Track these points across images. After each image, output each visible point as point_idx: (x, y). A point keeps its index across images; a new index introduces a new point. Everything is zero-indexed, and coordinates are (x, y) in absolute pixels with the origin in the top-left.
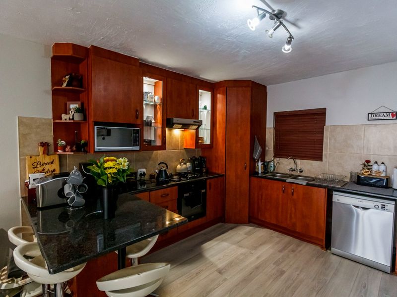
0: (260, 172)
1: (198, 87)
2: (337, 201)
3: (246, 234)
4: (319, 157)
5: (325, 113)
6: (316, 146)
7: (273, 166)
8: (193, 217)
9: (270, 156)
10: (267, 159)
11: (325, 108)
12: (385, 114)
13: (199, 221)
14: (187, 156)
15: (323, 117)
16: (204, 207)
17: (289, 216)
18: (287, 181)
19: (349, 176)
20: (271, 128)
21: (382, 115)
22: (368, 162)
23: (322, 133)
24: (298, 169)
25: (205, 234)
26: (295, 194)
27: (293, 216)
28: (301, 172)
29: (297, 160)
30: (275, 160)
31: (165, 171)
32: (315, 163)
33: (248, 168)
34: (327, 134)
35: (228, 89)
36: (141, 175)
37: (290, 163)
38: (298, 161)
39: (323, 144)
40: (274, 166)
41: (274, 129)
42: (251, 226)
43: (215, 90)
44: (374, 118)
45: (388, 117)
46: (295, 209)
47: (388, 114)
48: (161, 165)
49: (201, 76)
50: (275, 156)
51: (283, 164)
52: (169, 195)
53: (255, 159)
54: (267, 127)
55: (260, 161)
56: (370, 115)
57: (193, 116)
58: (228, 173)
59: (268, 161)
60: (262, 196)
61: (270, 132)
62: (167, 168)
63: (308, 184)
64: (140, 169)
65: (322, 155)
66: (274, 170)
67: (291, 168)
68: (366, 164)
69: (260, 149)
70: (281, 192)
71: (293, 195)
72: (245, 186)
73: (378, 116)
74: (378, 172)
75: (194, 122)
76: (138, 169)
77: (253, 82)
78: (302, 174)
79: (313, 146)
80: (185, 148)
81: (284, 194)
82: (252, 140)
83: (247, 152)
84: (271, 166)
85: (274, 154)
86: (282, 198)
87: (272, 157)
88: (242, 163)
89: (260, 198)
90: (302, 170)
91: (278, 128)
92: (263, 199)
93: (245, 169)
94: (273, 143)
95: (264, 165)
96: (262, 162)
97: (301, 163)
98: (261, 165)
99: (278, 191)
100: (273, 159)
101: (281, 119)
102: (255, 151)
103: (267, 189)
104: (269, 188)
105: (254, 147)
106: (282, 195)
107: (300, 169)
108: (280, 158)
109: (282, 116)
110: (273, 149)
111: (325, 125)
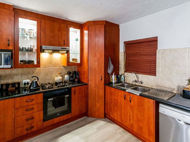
0: (114, 82)
1: (68, 25)
2: (163, 113)
3: (97, 129)
4: (153, 73)
5: (157, 40)
6: (151, 64)
8: (58, 114)
9: (122, 71)
11: (157, 37)
13: (65, 117)
14: (65, 71)
15: (156, 43)
16: (70, 106)
17: (128, 118)
18: (127, 91)
20: (122, 52)
23: (155, 55)
25: (68, 127)
26: (132, 101)
27: (131, 118)
28: (142, 83)
29: (139, 74)
30: (125, 74)
31: (36, 82)
32: (151, 77)
33: (103, 80)
34: (159, 56)
35: (89, 26)
36: (25, 84)
38: (140, 76)
39: (156, 64)
40: (124, 78)
41: (124, 53)
42: (104, 121)
43: (83, 28)
46: (133, 113)
48: (33, 78)
49: (69, 19)
50: (125, 71)
51: (130, 77)
52: (34, 100)
53: (109, 74)
54: (120, 52)
55: (114, 75)
57: (64, 45)
58: (90, 83)
59: (120, 74)
60: (112, 100)
61: (122, 55)
62: (38, 80)
63: (141, 95)
64: (25, 79)
65: (156, 71)
66: (124, 80)
67: (135, 80)
69: (112, 67)
70: (123, 98)
71: (131, 102)
72: (102, 92)
75: (62, 48)
76: (23, 80)
77: (106, 22)
78: (142, 85)
80: (63, 66)
81: (125, 100)
82: (106, 60)
83: (102, 69)
84: (122, 78)
85: (125, 70)
86: (124, 103)
87: (123, 71)
88: (99, 76)
89: (111, 101)
90: (142, 82)
91: (127, 52)
92: (113, 102)
93: (101, 80)
94: (124, 62)
95: (117, 77)
96: (115, 76)
97: (141, 77)
98: (115, 77)
99: (121, 98)
100: (124, 73)
101: (128, 46)
102: (109, 67)
103: (115, 95)
104: (116, 94)
105: (108, 65)
106: (124, 101)
107: (141, 81)
108: (128, 73)
109: (129, 44)
110: (124, 66)
111: (157, 49)
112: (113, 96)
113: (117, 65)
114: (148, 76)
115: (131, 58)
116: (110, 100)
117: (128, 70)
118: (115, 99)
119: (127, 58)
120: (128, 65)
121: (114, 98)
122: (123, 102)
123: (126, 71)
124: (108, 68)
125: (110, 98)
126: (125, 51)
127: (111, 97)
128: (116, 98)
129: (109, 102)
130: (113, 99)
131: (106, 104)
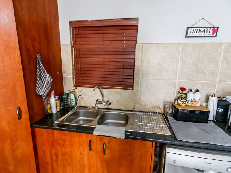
0: (54, 112)
2: (173, 163)
6: (125, 70)
7: (74, 99)
9: (69, 85)
10: (66, 90)
11: (138, 18)
12: (206, 29)
19: (162, 106)
20: (67, 45)
21: (202, 31)
22: (183, 89)
24: (106, 100)
26: (107, 151)
29: (103, 89)
30: (76, 90)
32: (125, 93)
33: (25, 115)
34: (139, 55)
37: (95, 94)
38: (105, 91)
40: (76, 98)
41: (72, 47)
44: (193, 34)
45: (208, 34)
47: (209, 29)
51: (86, 95)
53: (41, 96)
54: (61, 44)
55: (55, 97)
56: (189, 30)
59: (67, 92)
60: (57, 155)
61: (66, 52)
63: (128, 137)
65: (133, 82)
66: (76, 103)
67: (97, 101)
68: (181, 92)
70: (87, 148)
71: (105, 153)
73: (198, 31)
74: (194, 101)
78: (110, 107)
79: (122, 70)
81: (91, 152)
82: (29, 62)
83: (18, 86)
84: (72, 98)
85: (75, 82)
86: (88, 158)
87: (73, 86)
88: (9, 108)
89: (54, 158)
90: (110, 102)
91: (78, 46)
92: (59, 159)
93: (20, 117)
94: (73, 67)
95: (61, 99)
96: (57, 97)
97: (108, 94)
98: (56, 100)
99: (82, 148)
100: (74, 89)
101: (80, 32)
102: (38, 81)
103: (63, 145)
104: (67, 143)
105: (36, 75)
106: (89, 153)
107: (108, 101)
108: (83, 88)
109: (81, 27)
110: (73, 75)
111: (137, 43)
112: (59, 148)
113: (58, 73)
114: (119, 92)
115: (86, 59)
116: (51, 156)
117: (82, 83)
118: (64, 154)
119: (79, 59)
120: (81, 73)
121: (61, 151)
122: (86, 156)
123: (78, 84)
124: (36, 83)
125: (51, 152)
126: (72, 44)
127: (54, 151)
128: (69, 150)
129: (49, 160)
130: (60, 153)
131: (40, 167)
